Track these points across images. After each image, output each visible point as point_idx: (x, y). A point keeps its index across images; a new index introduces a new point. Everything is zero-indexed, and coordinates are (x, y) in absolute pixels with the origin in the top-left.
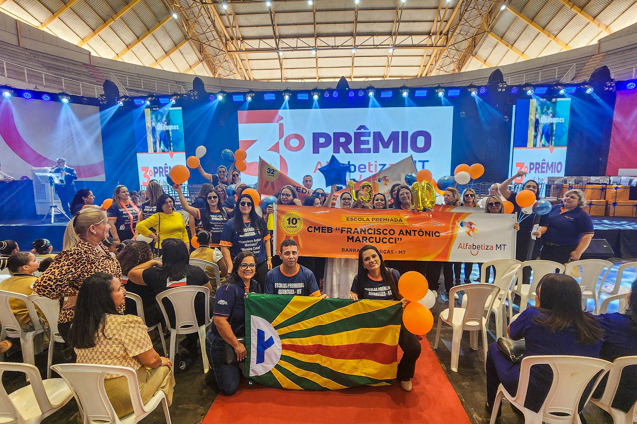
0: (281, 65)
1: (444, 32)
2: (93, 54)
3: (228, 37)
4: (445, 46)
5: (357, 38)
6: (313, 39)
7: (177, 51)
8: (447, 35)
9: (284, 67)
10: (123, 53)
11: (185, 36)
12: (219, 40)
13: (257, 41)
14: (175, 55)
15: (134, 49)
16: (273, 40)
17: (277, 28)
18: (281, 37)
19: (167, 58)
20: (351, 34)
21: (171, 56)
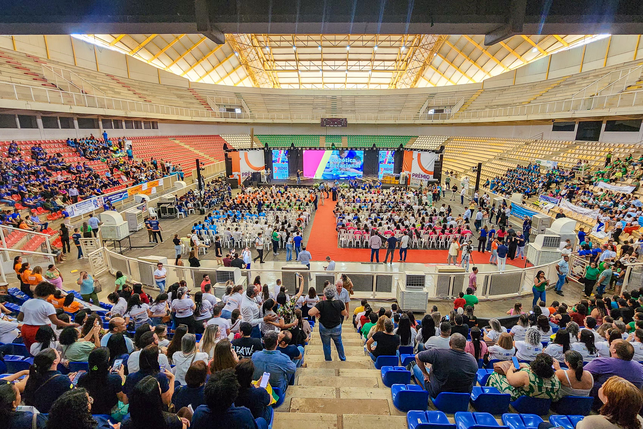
0: (299, 75)
1: (405, 60)
2: (190, 81)
3: (265, 60)
4: (404, 70)
5: (348, 62)
6: (321, 62)
7: (235, 72)
8: (407, 61)
9: (300, 76)
10: (204, 76)
11: (240, 63)
12: (259, 60)
13: (284, 62)
14: (233, 75)
15: (211, 74)
16: (295, 62)
17: (297, 55)
18: (300, 60)
19: (228, 77)
20: (345, 60)
21: (230, 75)
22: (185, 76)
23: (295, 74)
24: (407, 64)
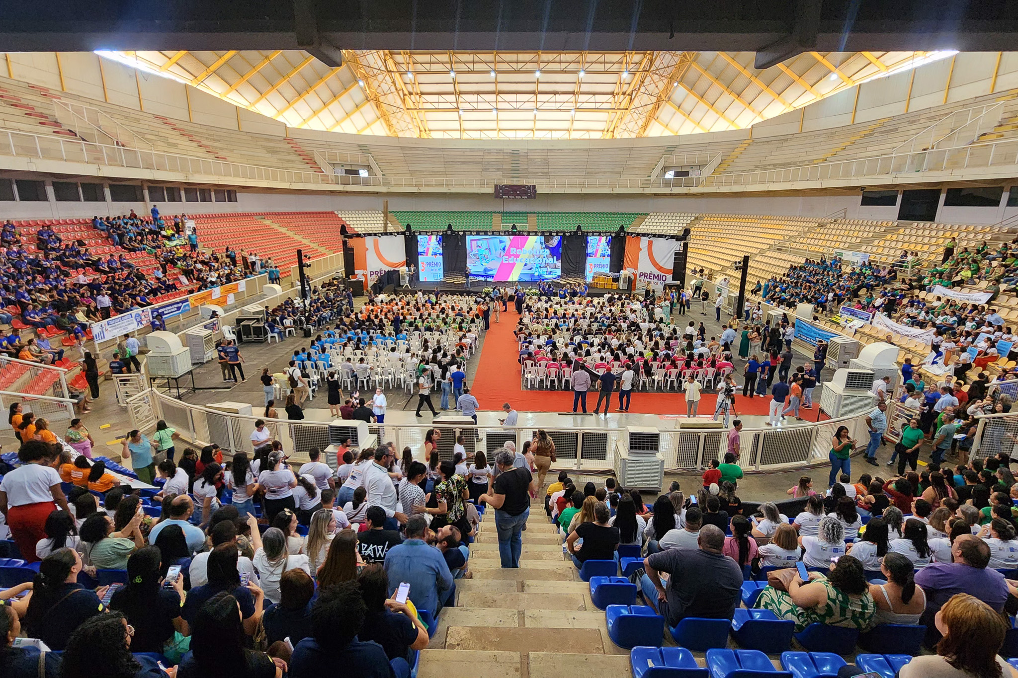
0: (460, 117)
1: (627, 93)
2: (288, 125)
3: (406, 92)
4: (627, 109)
5: (538, 95)
6: (495, 96)
7: (358, 112)
8: (631, 95)
9: (462, 119)
10: (310, 118)
11: (367, 98)
12: (396, 93)
13: (437, 96)
14: (356, 117)
15: (320, 115)
16: (453, 96)
17: (457, 85)
18: (461, 93)
19: (348, 120)
20: (533, 93)
21: (351, 117)
22: (280, 119)
23: (454, 115)
24: (631, 99)
